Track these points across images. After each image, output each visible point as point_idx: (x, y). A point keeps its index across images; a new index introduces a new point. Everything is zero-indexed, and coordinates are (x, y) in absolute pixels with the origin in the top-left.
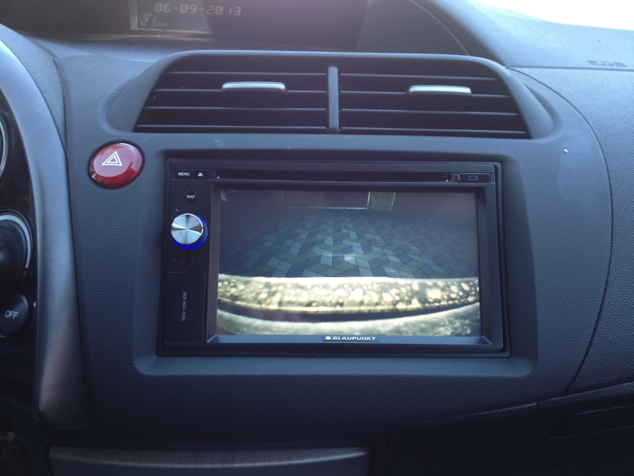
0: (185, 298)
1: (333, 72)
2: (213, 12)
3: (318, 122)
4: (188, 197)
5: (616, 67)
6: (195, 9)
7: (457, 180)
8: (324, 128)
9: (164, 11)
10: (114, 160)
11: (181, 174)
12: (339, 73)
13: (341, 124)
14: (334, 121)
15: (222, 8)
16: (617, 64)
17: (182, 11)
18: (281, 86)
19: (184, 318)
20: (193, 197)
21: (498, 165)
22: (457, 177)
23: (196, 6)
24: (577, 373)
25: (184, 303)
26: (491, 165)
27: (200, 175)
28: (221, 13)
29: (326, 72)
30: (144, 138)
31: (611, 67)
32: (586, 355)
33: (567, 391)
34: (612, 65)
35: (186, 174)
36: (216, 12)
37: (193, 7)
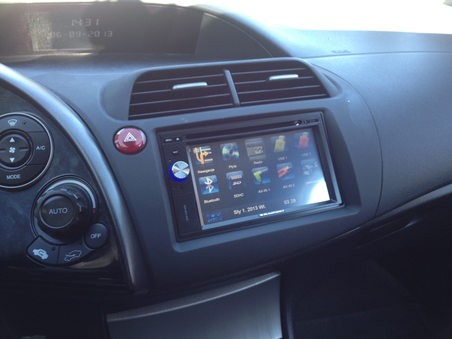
0: (185, 208)
1: (228, 73)
2: (93, 35)
3: (227, 102)
4: (174, 152)
5: (346, 53)
6: (80, 34)
7: (305, 123)
8: (232, 104)
9: (57, 37)
10: (130, 138)
11: (167, 140)
12: (231, 72)
13: (241, 101)
14: (237, 100)
15: (99, 32)
16: (346, 51)
17: (70, 36)
18: (205, 84)
19: (187, 219)
20: (176, 152)
21: (321, 113)
22: (304, 122)
23: (80, 33)
24: (378, 208)
25: (186, 211)
26: (318, 113)
27: (178, 139)
28: (99, 35)
29: (224, 73)
30: (140, 123)
31: (344, 54)
32: (380, 198)
33: (375, 217)
34: (343, 52)
35: (170, 140)
36: (95, 35)
37: (79, 33)
